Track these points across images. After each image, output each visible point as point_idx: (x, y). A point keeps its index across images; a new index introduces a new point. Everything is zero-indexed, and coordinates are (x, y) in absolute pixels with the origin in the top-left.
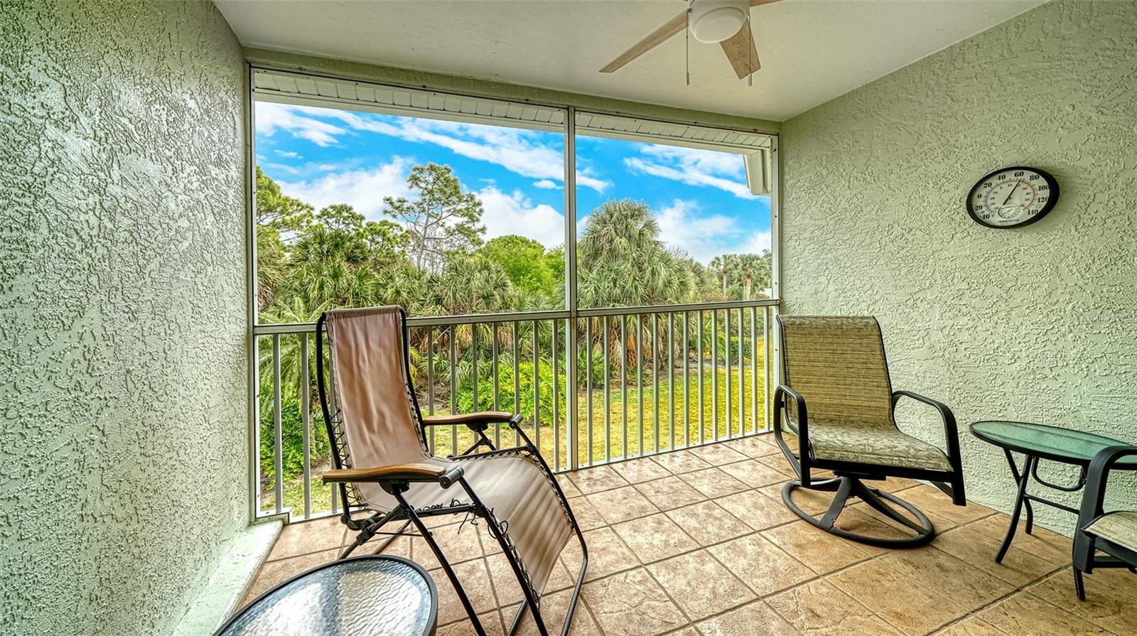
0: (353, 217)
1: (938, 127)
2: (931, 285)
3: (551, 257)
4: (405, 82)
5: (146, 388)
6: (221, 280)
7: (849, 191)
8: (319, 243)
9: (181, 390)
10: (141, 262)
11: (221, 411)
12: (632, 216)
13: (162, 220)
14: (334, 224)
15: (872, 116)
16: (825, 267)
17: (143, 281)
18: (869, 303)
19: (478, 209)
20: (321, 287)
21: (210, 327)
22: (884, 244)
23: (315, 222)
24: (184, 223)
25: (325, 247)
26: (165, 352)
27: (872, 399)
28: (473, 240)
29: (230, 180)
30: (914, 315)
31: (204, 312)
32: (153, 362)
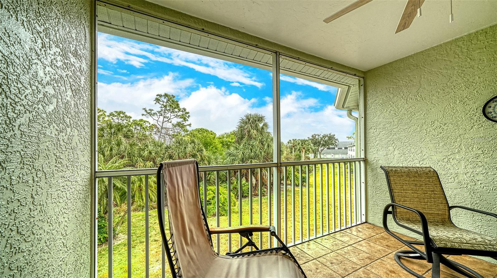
0: (126, 117)
1: (462, 73)
2: (459, 152)
3: (220, 138)
4: (193, 25)
5: (14, 233)
6: (76, 139)
7: (407, 105)
8: (110, 128)
9: (46, 227)
10: (11, 114)
11: (74, 235)
12: (258, 120)
13: (32, 82)
14: (116, 120)
15: (421, 68)
16: (392, 142)
17: (12, 133)
18: (420, 160)
19: (187, 115)
20: (111, 150)
21: (68, 174)
22: (429, 131)
23: (106, 119)
24: (50, 90)
25: (113, 130)
26: (32, 197)
27: (439, 210)
28: (184, 130)
29: (82, 70)
30: (449, 166)
31: (64, 162)
32: (21, 208)
